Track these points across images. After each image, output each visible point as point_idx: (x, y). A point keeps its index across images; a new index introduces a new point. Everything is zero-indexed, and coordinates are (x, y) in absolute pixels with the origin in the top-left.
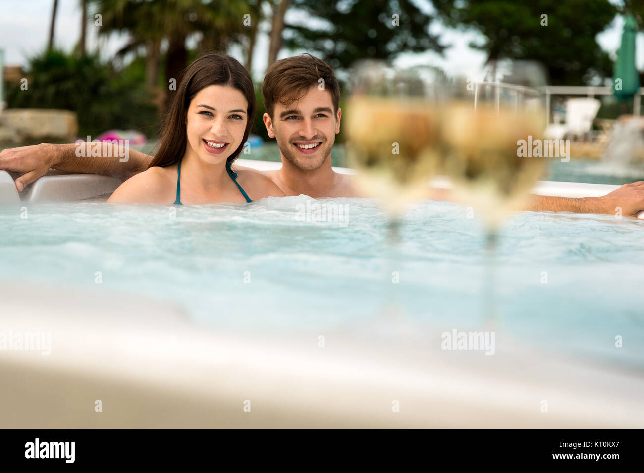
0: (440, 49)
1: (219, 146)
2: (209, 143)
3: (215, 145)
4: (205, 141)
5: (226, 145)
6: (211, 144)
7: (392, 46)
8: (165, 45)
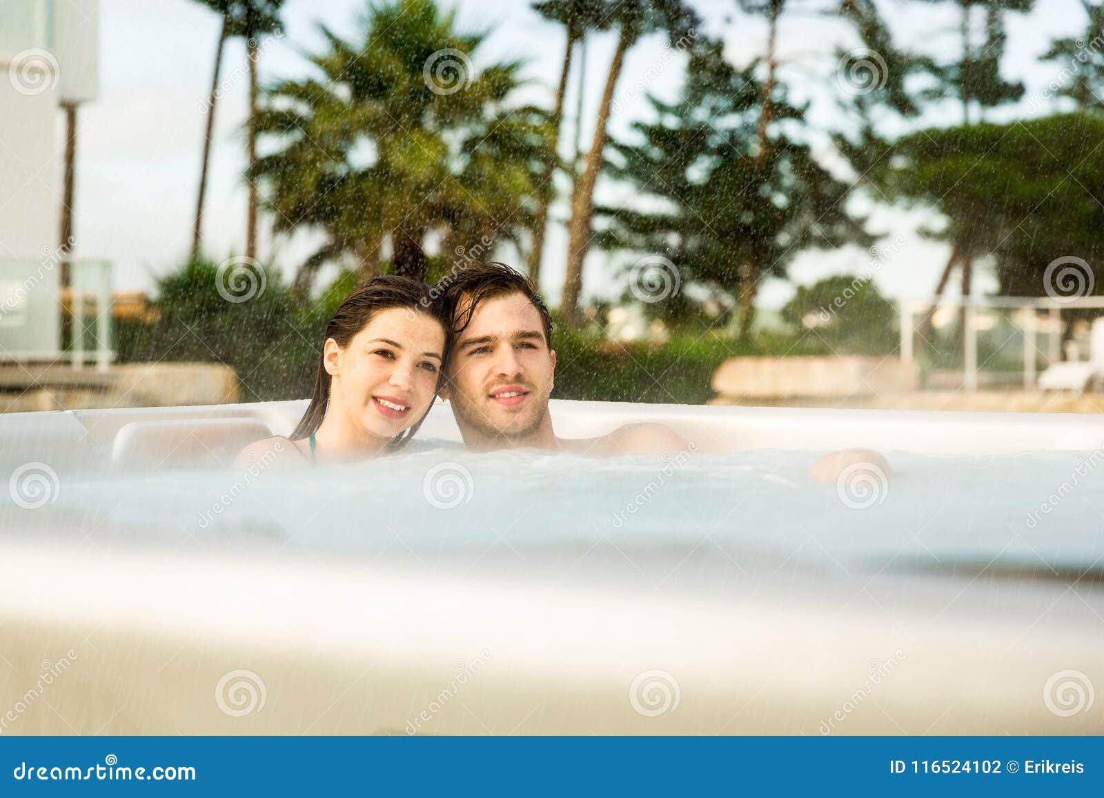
0: (867, 241)
1: (398, 407)
2: (382, 401)
3: (392, 405)
4: (375, 398)
5: (408, 409)
6: (387, 403)
7: (783, 239)
8: (387, 250)
